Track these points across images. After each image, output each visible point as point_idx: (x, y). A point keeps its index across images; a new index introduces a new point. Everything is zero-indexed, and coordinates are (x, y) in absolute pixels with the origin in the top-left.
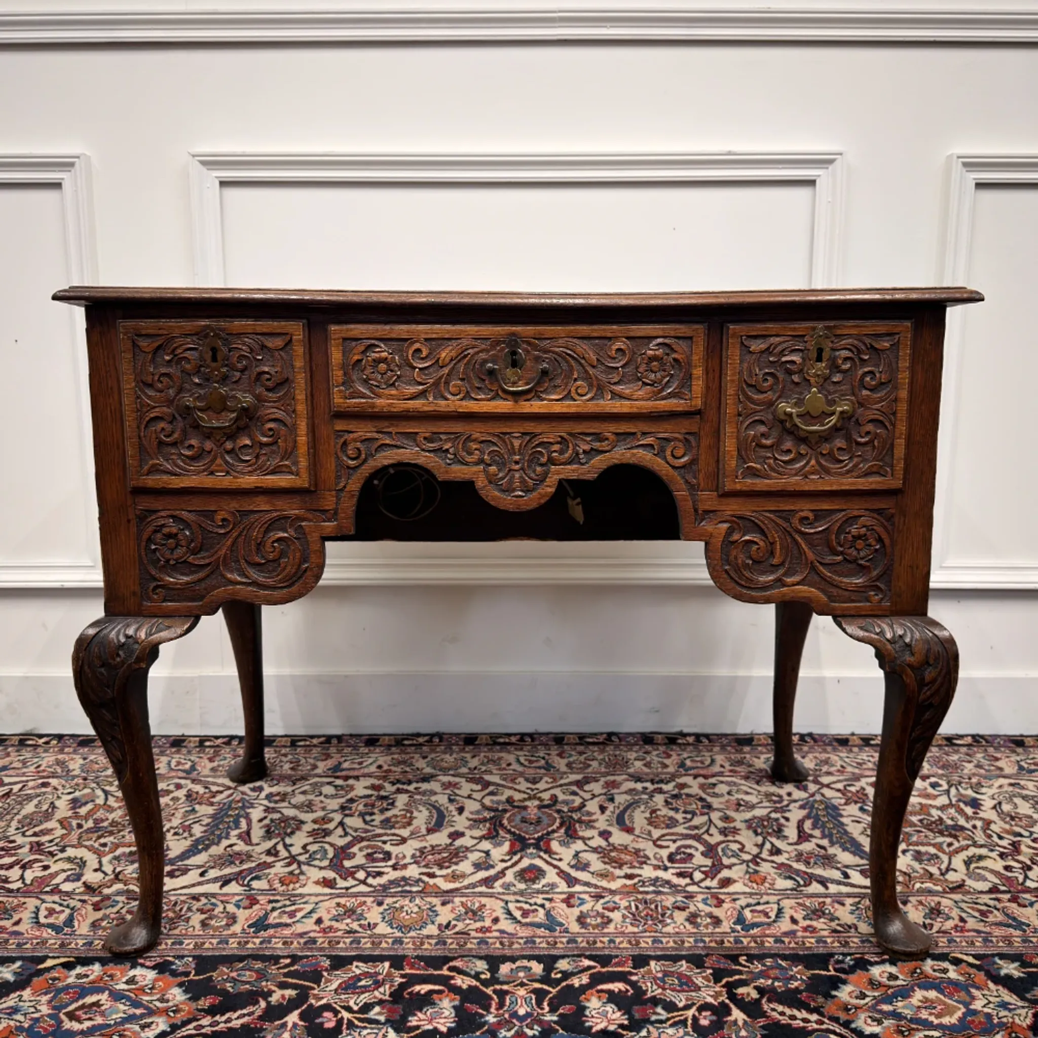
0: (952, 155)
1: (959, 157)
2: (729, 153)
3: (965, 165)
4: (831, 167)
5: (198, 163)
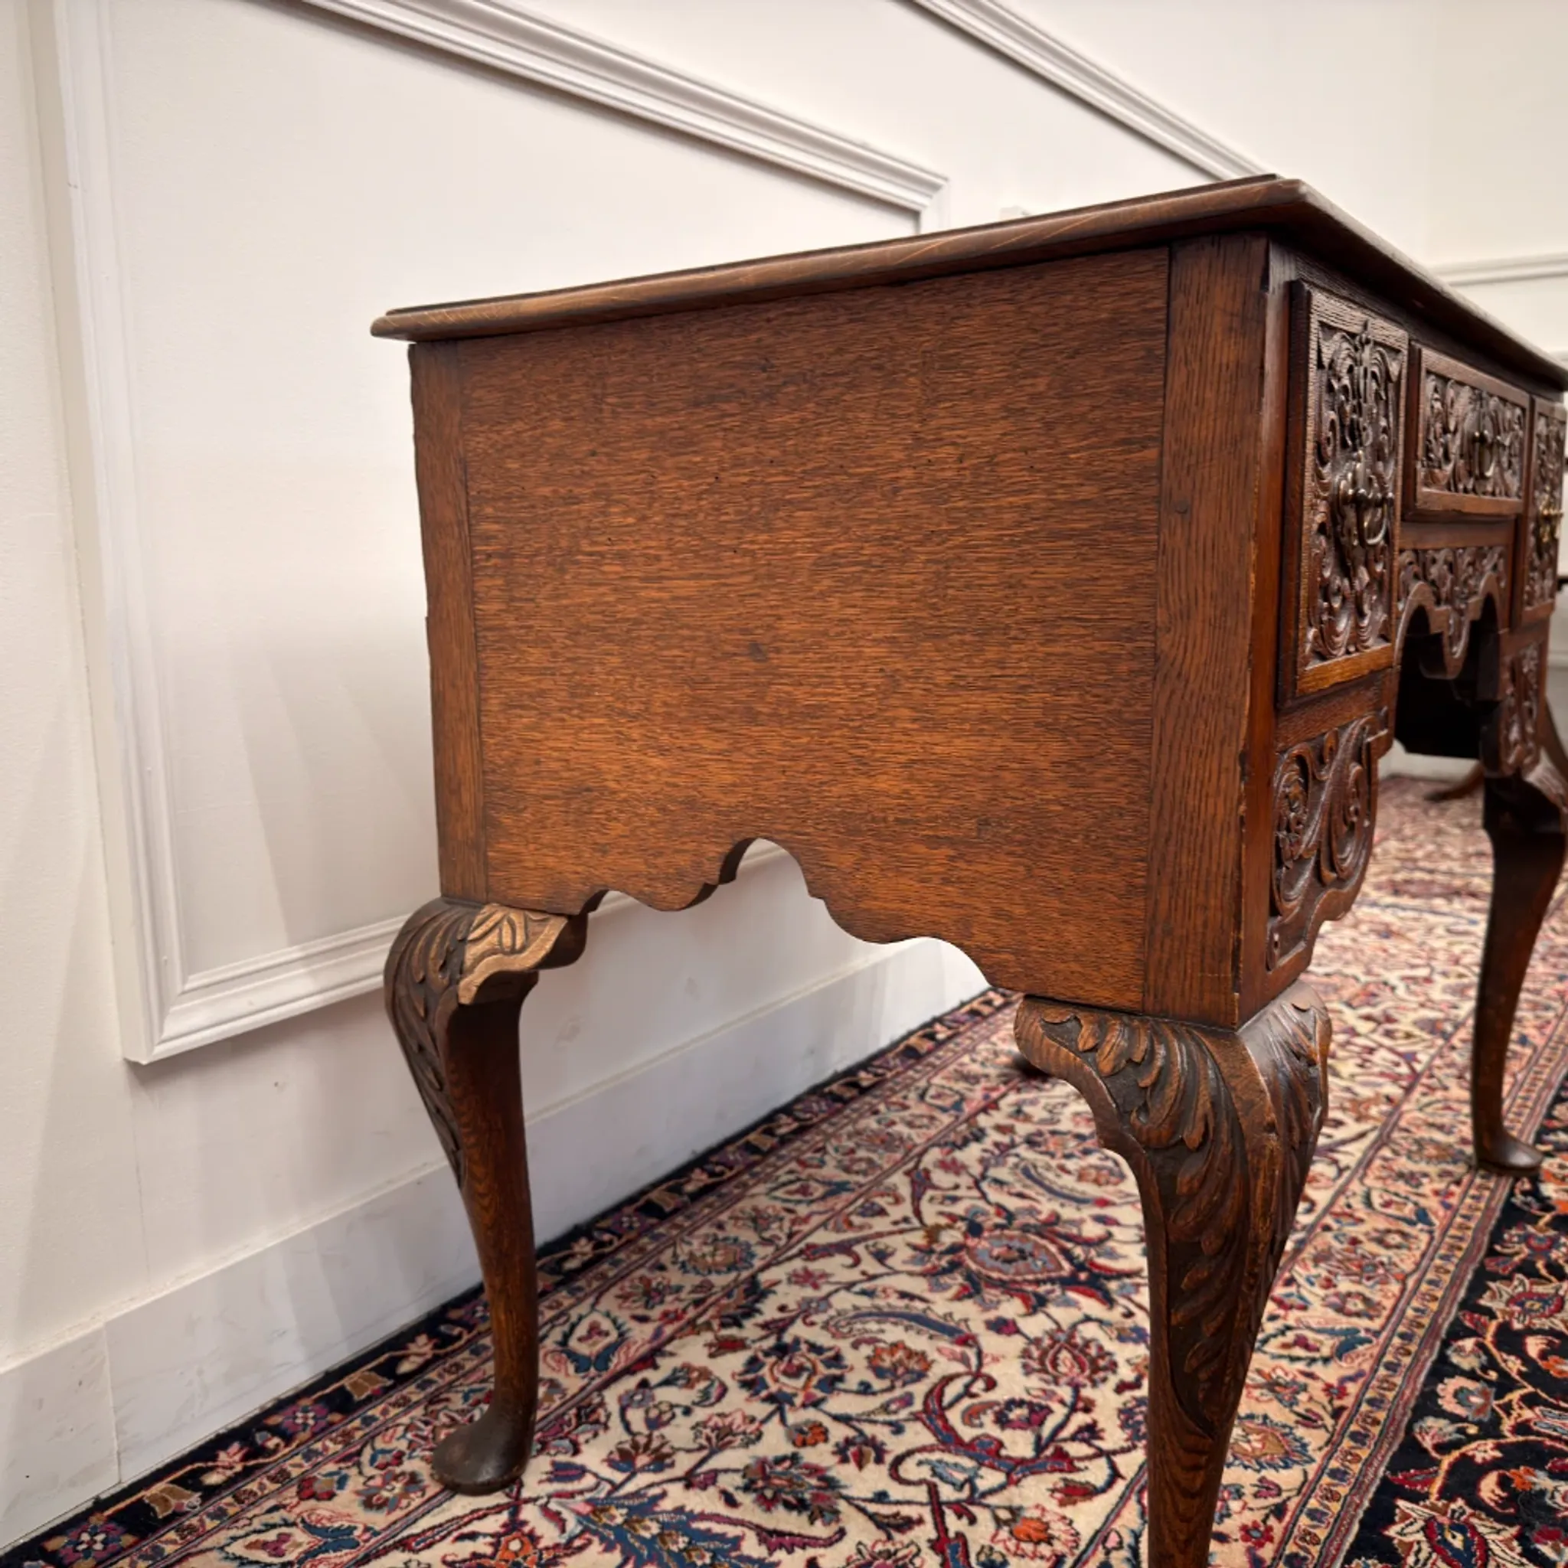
4: (936, 196)
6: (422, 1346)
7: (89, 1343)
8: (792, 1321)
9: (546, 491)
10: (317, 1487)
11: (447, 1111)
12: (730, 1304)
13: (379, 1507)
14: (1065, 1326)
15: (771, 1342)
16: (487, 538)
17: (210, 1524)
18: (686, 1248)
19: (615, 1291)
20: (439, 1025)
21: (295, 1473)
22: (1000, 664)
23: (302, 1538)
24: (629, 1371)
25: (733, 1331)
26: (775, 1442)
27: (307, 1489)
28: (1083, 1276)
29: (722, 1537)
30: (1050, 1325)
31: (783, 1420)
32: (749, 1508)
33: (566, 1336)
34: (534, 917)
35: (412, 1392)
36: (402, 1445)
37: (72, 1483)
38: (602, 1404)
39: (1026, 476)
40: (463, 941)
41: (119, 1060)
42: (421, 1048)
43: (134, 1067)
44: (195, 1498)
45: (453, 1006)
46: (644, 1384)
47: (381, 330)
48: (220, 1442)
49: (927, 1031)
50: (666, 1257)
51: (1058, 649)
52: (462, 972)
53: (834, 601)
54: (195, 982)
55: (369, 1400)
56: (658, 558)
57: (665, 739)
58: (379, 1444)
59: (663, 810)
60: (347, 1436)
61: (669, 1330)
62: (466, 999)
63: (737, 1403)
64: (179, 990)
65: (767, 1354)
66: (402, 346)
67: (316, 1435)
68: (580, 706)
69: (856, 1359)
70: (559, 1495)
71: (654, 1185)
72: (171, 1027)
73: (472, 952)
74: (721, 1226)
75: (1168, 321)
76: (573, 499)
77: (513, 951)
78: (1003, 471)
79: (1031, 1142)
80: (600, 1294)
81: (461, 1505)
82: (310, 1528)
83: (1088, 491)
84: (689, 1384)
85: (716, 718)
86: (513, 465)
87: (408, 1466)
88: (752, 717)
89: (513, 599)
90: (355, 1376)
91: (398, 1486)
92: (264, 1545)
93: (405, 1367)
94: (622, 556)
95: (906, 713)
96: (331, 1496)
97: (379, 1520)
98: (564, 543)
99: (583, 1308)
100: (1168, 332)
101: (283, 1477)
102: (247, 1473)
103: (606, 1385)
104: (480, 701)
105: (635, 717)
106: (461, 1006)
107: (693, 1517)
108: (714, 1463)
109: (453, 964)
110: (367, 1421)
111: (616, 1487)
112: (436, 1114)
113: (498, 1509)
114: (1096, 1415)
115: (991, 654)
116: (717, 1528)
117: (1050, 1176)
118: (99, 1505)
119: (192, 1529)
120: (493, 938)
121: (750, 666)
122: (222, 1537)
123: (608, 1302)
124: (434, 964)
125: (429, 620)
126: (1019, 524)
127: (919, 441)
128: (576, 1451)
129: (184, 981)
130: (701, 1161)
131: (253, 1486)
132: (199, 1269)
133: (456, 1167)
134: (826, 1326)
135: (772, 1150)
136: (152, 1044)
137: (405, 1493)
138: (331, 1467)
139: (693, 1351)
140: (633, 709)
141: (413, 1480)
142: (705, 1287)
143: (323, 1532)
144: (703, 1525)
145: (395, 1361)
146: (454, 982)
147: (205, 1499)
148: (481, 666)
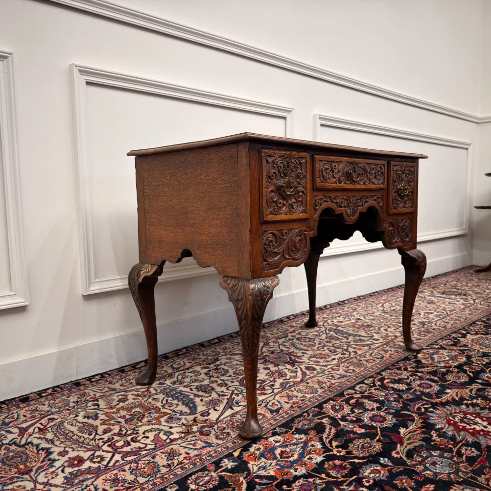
0: (316, 114)
1: (319, 115)
2: (268, 104)
3: (320, 118)
4: (291, 113)
5: (78, 70)
6: (143, 364)
7: (71, 350)
8: (222, 365)
9: (155, 184)
10: (112, 383)
11: (139, 305)
12: (210, 362)
13: (123, 386)
14: (280, 369)
15: (215, 368)
16: (146, 193)
17: (90, 386)
18: (206, 352)
19: (187, 358)
20: (136, 287)
21: (109, 380)
22: (219, 215)
23: (107, 389)
24: (183, 370)
25: (208, 366)
26: (206, 382)
27: (110, 383)
28: (291, 362)
29: (187, 395)
30: (277, 369)
31: (210, 380)
32: (195, 391)
33: (173, 364)
34: (153, 266)
35: (137, 370)
36: (132, 378)
37: (67, 378)
38: (174, 375)
39: (220, 182)
40: (141, 270)
41: (81, 294)
42: (134, 292)
43: (83, 296)
44: (89, 382)
45: (138, 283)
46: (185, 372)
47: (128, 154)
48: (97, 375)
49: (288, 318)
50: (201, 353)
51: (226, 212)
52: (140, 276)
53: (196, 204)
54: (97, 280)
55: (128, 371)
56: (171, 196)
57: (173, 230)
58: (127, 378)
59: (172, 244)
60: (121, 376)
61: (195, 365)
62: (140, 282)
63: (203, 376)
64: (93, 281)
65: (213, 369)
66: (134, 157)
67: (115, 375)
68: (160, 224)
69: (231, 372)
70: (158, 387)
71: (205, 341)
72: (91, 289)
73: (142, 272)
74: (216, 349)
75: (237, 156)
76: (159, 186)
77: (148, 272)
78: (218, 181)
79: (297, 339)
80: (184, 358)
81: (139, 387)
82: (108, 388)
83: (229, 185)
84: (194, 373)
85: (180, 226)
86: (150, 179)
87: (131, 381)
88: (185, 226)
89: (150, 204)
90: (127, 367)
91: (128, 384)
92: (99, 390)
93: (138, 367)
94: (166, 196)
95: (206, 224)
96: (114, 384)
97: (122, 388)
98: (158, 193)
99: (179, 360)
100: (237, 158)
101: (107, 381)
102: (100, 380)
103: (177, 372)
104: (145, 224)
105: (168, 226)
106: (140, 283)
107: (183, 391)
108: (192, 384)
109: (138, 275)
110: (126, 374)
111: (170, 386)
112: (137, 306)
113: (146, 388)
114: (276, 383)
115: (217, 213)
116: (186, 393)
117: (298, 345)
118: (71, 382)
119: (87, 386)
120: (145, 270)
121: (185, 216)
122: (92, 388)
123: (185, 360)
124: (136, 275)
125: (138, 208)
126: (220, 190)
127: (207, 176)
128: (165, 380)
129: (95, 280)
130: (218, 338)
131: (101, 382)
132: (95, 339)
133: (141, 317)
134: (228, 366)
135: (236, 337)
136: (87, 291)
137: (129, 385)
138: (116, 380)
139: (198, 368)
140: (168, 225)
141: (131, 383)
142: (207, 359)
143: (111, 389)
144: (184, 393)
145: (136, 366)
146: (138, 278)
147: (91, 383)
148: (145, 217)
